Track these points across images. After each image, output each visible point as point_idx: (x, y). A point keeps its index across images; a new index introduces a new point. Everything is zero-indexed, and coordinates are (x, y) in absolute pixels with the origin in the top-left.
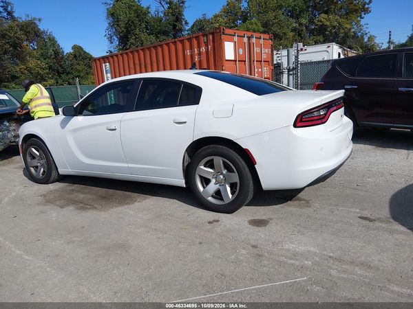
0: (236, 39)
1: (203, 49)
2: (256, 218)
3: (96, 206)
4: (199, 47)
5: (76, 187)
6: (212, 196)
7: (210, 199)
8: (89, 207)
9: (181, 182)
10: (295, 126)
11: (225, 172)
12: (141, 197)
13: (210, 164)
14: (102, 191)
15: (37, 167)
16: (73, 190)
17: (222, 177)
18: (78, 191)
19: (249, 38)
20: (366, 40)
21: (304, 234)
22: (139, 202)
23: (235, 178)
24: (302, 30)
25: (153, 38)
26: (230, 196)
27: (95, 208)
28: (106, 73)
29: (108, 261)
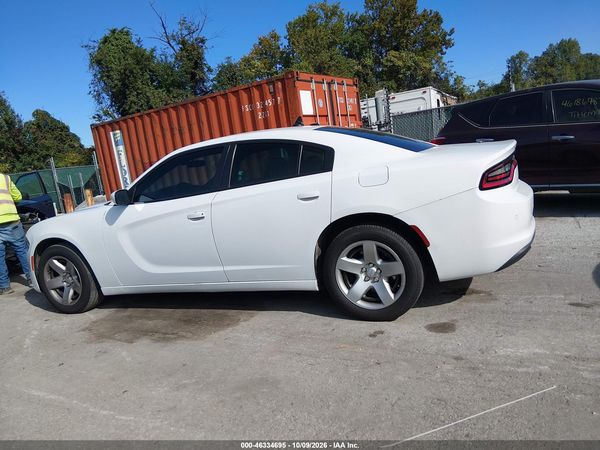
0: (313, 85)
1: (269, 102)
2: (434, 322)
3: (184, 334)
4: (263, 99)
5: (130, 311)
6: (363, 299)
7: (360, 303)
8: (172, 336)
9: (312, 284)
10: (482, 188)
11: (379, 262)
12: (243, 314)
13: (357, 254)
14: (179, 313)
15: (62, 289)
16: (129, 317)
17: (374, 269)
18: (141, 318)
19: (329, 84)
20: (452, 82)
21: (514, 334)
22: (245, 321)
23: (398, 268)
24: (367, 74)
25: (162, 93)
26: (392, 295)
27: (183, 336)
28: (117, 145)
29: (258, 404)
